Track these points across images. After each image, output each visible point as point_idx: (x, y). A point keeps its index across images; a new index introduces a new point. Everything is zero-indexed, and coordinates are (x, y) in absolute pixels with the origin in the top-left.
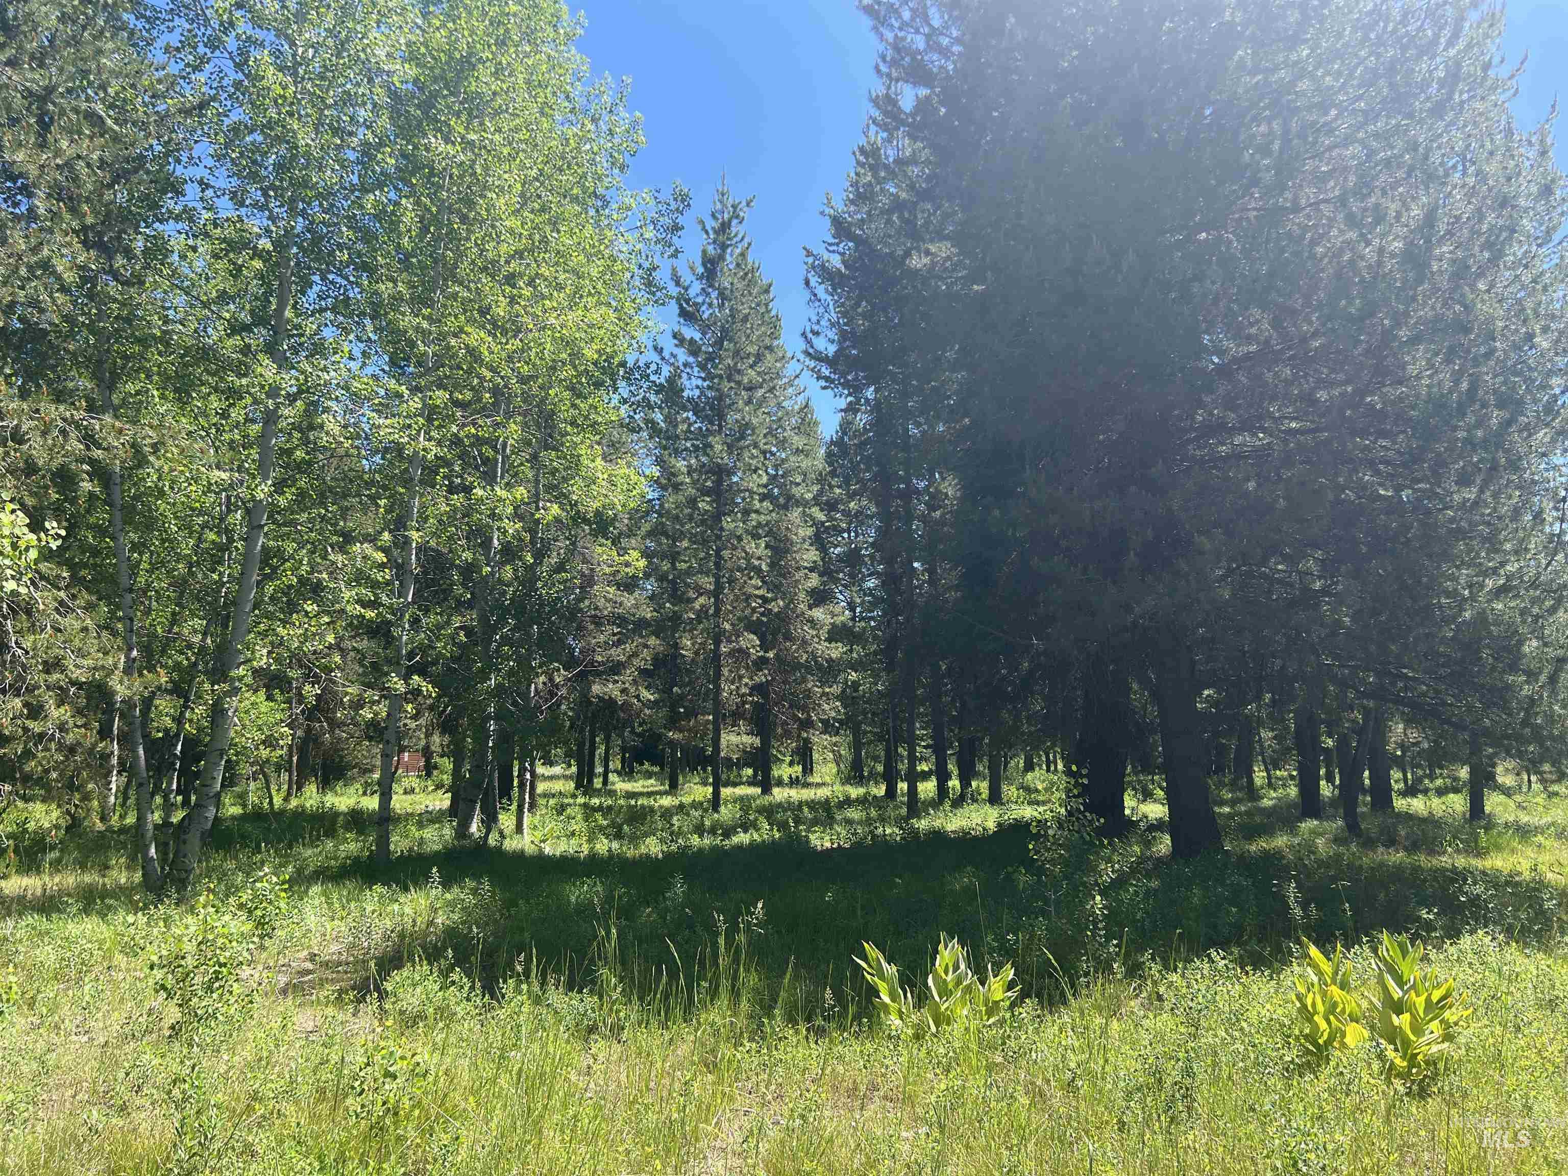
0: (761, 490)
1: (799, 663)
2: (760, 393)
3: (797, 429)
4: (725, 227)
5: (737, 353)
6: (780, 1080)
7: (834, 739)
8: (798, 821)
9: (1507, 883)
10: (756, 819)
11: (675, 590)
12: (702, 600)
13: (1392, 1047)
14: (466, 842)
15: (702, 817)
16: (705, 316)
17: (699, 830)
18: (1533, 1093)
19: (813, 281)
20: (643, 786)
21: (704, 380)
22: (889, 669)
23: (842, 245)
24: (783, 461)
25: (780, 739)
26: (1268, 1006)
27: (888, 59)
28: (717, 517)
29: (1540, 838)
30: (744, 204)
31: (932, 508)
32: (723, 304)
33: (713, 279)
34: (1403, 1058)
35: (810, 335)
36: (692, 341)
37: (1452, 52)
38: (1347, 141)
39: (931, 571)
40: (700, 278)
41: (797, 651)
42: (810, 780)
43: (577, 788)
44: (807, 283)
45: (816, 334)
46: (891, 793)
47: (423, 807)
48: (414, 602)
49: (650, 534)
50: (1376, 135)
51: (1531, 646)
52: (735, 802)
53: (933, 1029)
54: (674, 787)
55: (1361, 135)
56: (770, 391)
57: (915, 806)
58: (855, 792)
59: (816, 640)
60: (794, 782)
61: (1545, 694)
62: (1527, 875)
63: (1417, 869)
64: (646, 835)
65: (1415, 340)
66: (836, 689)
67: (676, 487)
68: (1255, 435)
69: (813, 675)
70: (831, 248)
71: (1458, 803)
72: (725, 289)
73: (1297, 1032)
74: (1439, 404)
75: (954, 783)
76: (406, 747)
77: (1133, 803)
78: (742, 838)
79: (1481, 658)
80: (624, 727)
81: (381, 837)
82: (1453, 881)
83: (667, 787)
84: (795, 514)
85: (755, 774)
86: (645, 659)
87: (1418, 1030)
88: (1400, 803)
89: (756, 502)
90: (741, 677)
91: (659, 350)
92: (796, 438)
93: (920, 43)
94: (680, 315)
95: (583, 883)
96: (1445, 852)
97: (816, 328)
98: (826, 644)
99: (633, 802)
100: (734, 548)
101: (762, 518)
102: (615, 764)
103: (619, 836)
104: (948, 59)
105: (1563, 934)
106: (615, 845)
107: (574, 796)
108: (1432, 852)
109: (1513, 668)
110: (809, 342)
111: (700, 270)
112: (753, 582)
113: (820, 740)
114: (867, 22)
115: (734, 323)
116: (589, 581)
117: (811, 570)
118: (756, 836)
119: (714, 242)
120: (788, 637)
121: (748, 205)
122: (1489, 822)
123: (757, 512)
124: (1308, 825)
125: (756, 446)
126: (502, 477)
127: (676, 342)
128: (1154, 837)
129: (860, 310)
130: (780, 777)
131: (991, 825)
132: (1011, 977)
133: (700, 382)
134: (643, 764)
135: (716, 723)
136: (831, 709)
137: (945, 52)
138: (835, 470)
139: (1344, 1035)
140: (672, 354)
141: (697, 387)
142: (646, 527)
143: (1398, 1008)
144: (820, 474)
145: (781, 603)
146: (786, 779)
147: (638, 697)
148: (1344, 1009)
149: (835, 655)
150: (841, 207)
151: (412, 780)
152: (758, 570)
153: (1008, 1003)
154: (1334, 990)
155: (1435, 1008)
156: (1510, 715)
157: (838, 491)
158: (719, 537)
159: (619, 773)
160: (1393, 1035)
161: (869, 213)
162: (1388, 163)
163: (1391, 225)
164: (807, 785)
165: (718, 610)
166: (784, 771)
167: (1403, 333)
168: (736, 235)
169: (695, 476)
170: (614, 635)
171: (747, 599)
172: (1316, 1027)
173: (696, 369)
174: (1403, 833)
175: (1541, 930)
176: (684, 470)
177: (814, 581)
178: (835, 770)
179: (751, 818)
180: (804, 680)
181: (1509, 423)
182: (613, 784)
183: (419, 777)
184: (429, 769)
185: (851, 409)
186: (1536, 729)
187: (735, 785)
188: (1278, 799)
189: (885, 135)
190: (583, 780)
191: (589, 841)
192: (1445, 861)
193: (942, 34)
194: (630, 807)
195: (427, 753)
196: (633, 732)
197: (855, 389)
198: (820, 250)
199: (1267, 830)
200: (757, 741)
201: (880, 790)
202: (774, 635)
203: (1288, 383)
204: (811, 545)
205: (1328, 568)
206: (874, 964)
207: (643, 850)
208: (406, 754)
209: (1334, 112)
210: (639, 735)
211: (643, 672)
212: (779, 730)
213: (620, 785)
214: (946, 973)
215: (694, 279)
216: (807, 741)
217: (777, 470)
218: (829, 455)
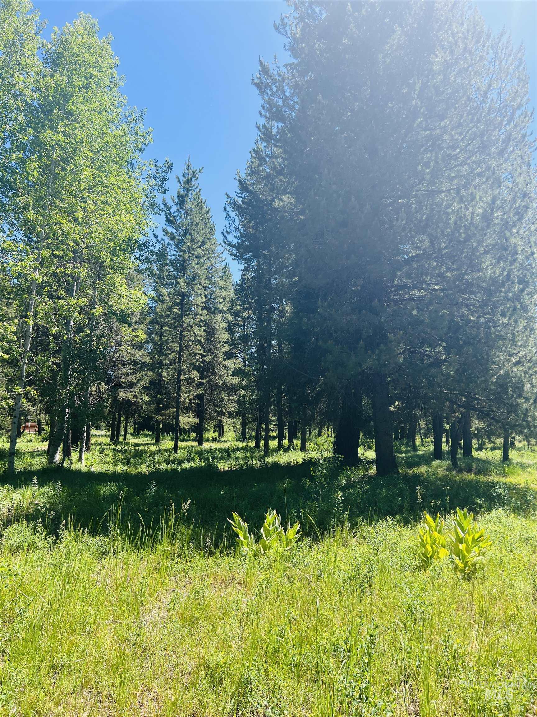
0: (202, 305)
1: (218, 385)
2: (202, 260)
3: (222, 278)
4: (189, 181)
5: (192, 240)
6: (190, 576)
7: (233, 421)
8: (213, 458)
9: (514, 489)
10: (194, 457)
11: (161, 349)
12: (173, 355)
13: (458, 558)
14: (53, 465)
15: (169, 455)
16: (178, 222)
17: (167, 462)
18: (514, 578)
19: (229, 209)
20: (143, 441)
21: (177, 252)
22: (259, 389)
23: (244, 194)
24: (214, 292)
25: (208, 420)
26: (408, 541)
27: (265, 108)
28: (181, 316)
29: (529, 469)
30: (198, 171)
31: (281, 317)
32: (187, 217)
33: (183, 205)
34: (462, 563)
35: (225, 234)
36: (172, 234)
37: (508, 128)
38: (462, 164)
39: (280, 346)
40: (176, 204)
41: (217, 380)
42: (222, 439)
43: (111, 441)
44: (225, 209)
45: (228, 233)
46: (257, 445)
47: (36, 448)
48: (30, 350)
49: (150, 323)
50: (474, 162)
51: (527, 387)
52: (185, 449)
53: (263, 552)
54: (158, 441)
55: (469, 161)
56: (208, 259)
57: (267, 452)
58: (241, 445)
59: (226, 375)
60: (214, 440)
61: (532, 408)
62: (523, 485)
63: (478, 482)
64: (141, 463)
65: (486, 253)
66: (235, 398)
67: (162, 302)
68: (420, 291)
69: (224, 391)
70: (239, 195)
71: (499, 454)
72: (188, 210)
73: (419, 552)
74: (494, 281)
75: (286, 442)
76: (30, 420)
77: (362, 452)
78: (187, 465)
79: (508, 392)
80: (135, 413)
81: (10, 462)
82: (492, 487)
83: (154, 441)
84: (219, 317)
85: (196, 437)
86: (146, 382)
87: (468, 551)
88: (475, 454)
89: (200, 310)
90: (190, 391)
91: (156, 236)
92: (220, 281)
93: (280, 102)
94: (166, 221)
95: (107, 485)
96: (491, 475)
97: (228, 230)
98: (231, 377)
99: (137, 448)
100: (189, 331)
101: (203, 318)
102: (131, 430)
103: (128, 463)
104: (292, 111)
105: (534, 510)
106: (126, 468)
107: (109, 445)
108: (486, 475)
109: (520, 396)
110: (225, 237)
111: (177, 200)
112: (197, 347)
113: (226, 421)
114: (256, 91)
115: (191, 226)
116: (119, 343)
117: (226, 343)
118: (193, 464)
119: (184, 188)
120: (214, 373)
121: (200, 172)
122: (510, 463)
123: (201, 315)
124: (436, 463)
125: (200, 284)
126: (76, 292)
127: (164, 233)
128: (369, 467)
129: (251, 225)
130: (208, 437)
131: (300, 460)
132: (298, 528)
133: (175, 253)
134: (144, 431)
135: (177, 412)
136: (232, 407)
137: (292, 108)
138: (238, 297)
139: (438, 553)
140: (162, 239)
141: (174, 255)
142: (148, 319)
143: (461, 541)
144: (232, 299)
145: (210, 357)
146: (211, 438)
147: (142, 399)
148: (439, 543)
149: (235, 382)
150: (244, 176)
151: (31, 435)
152: (199, 341)
153: (295, 540)
154: (436, 534)
155: (476, 541)
156: (518, 417)
157: (238, 307)
158: (182, 326)
159: (132, 434)
160: (458, 553)
161: (257, 180)
162: (479, 175)
163: (477, 202)
164: (220, 441)
165: (180, 359)
166: (210, 435)
167: (482, 250)
168: (194, 185)
169: (171, 296)
170: (131, 369)
171: (195, 355)
172: (427, 550)
173: (174, 247)
174: (475, 467)
175: (526, 508)
176: (166, 293)
177: (227, 348)
178: (234, 435)
179: (192, 456)
180: (221, 394)
181: (522, 291)
182: (129, 439)
183: (35, 434)
184: (40, 431)
185: (246, 270)
186: (527, 422)
187: (187, 441)
188: (426, 451)
189: (265, 144)
190: (114, 438)
191: (114, 466)
192: (490, 479)
193: (290, 99)
194: (136, 450)
195: (39, 423)
196: (139, 416)
197: (248, 261)
198: (233, 195)
199: (418, 464)
200: (197, 421)
201: (252, 444)
202: (207, 372)
203: (435, 268)
204: (226, 331)
205: (447, 350)
206: (237, 523)
207: (139, 470)
208: (30, 423)
209: (458, 150)
210: (142, 417)
211: (145, 388)
212: (208, 416)
213: (132, 440)
214: (269, 526)
215: (173, 204)
216: (220, 421)
217: (211, 296)
218: (236, 290)
